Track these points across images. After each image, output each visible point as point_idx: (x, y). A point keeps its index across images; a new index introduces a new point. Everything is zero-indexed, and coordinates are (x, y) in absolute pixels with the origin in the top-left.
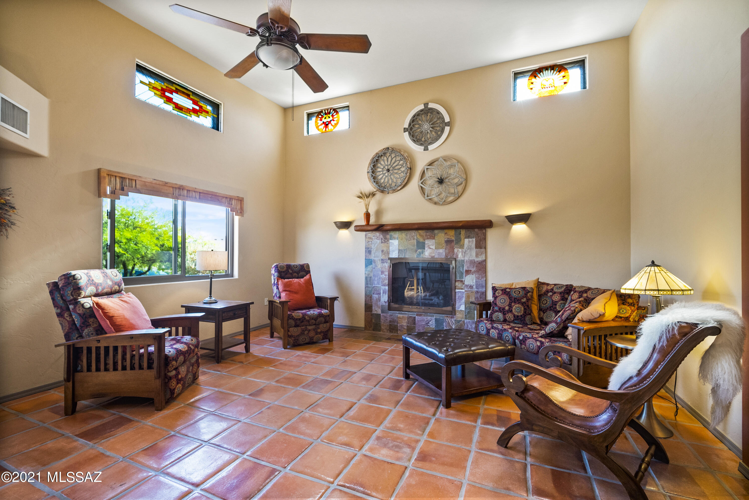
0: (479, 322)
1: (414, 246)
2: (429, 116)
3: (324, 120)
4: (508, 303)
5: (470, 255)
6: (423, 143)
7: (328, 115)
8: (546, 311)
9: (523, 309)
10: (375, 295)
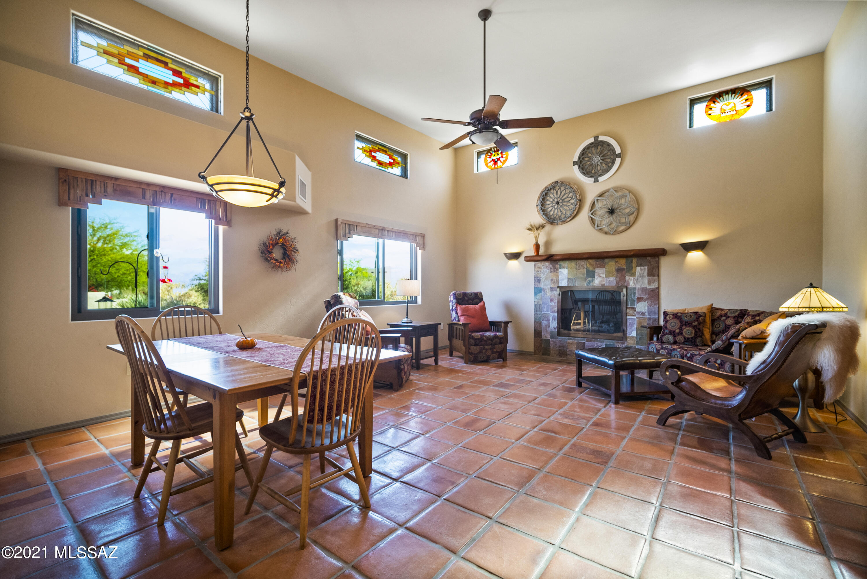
0: (649, 344)
1: (584, 274)
2: (599, 149)
3: (494, 158)
4: (679, 326)
5: (642, 283)
6: (593, 175)
7: (498, 153)
8: (719, 335)
9: (694, 332)
10: (544, 322)
